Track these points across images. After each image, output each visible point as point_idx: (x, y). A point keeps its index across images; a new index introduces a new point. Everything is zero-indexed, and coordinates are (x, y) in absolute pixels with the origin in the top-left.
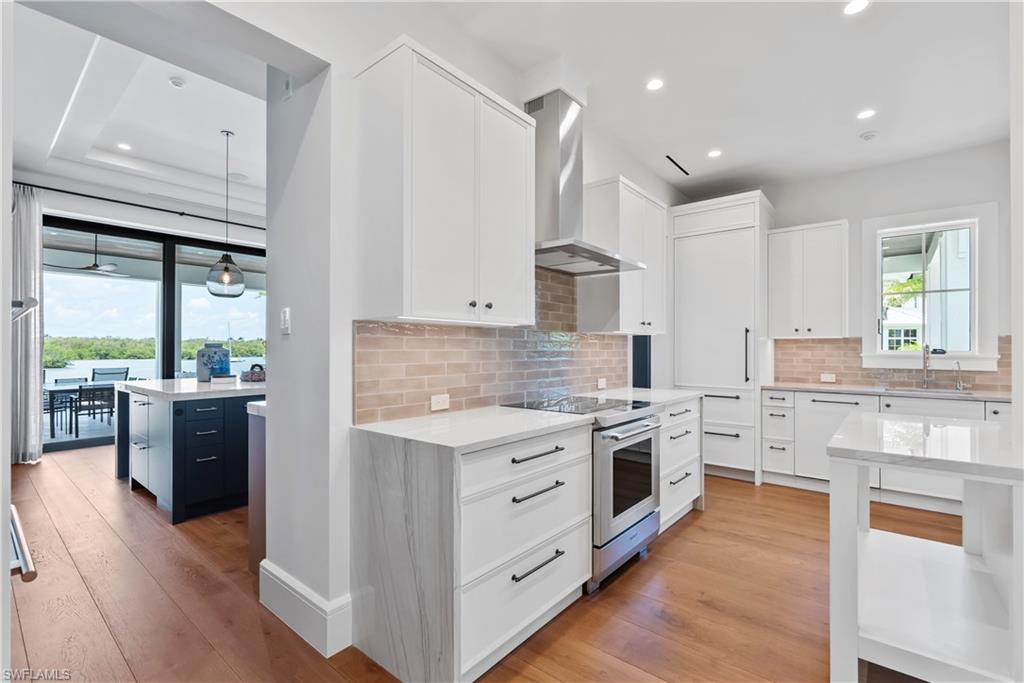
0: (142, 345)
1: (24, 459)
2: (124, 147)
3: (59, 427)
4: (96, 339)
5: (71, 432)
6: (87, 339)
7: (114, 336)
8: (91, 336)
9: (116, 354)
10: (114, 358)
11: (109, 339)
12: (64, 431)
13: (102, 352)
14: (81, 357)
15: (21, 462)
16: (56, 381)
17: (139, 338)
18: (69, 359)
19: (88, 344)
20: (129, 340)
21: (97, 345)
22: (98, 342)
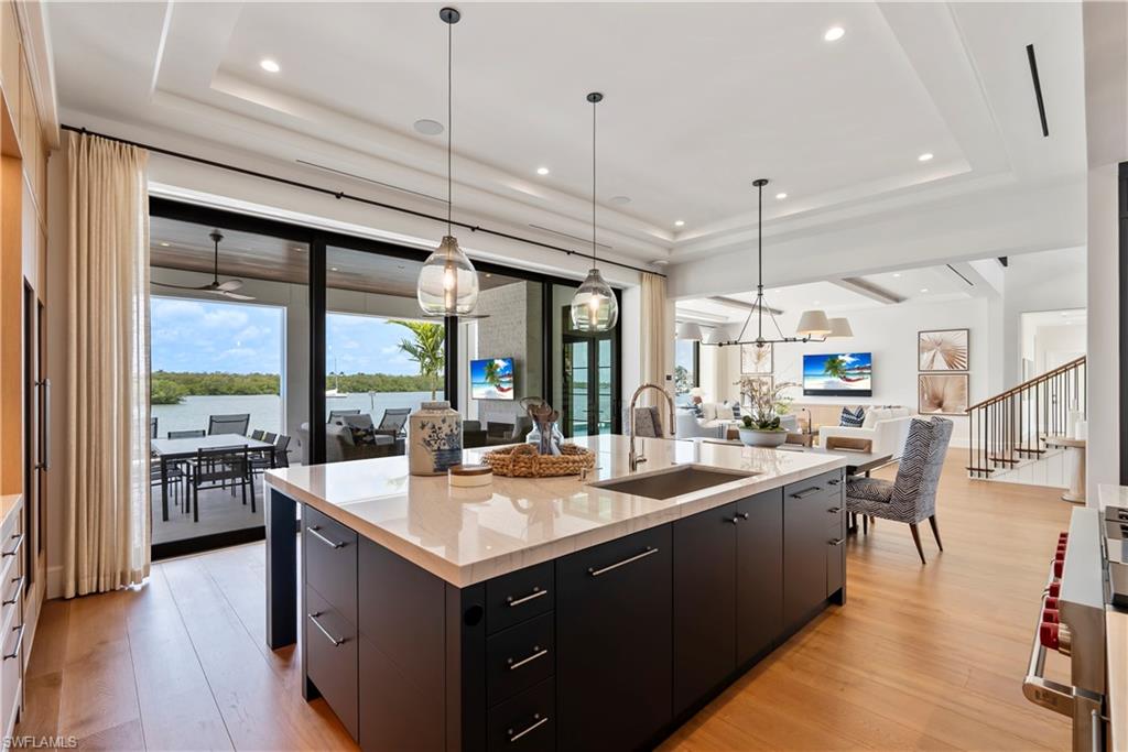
0: (249, 380)
1: (123, 582)
2: (270, 66)
3: (174, 498)
4: (205, 374)
5: (188, 511)
6: (198, 375)
7: (223, 372)
8: (201, 372)
9: (224, 390)
10: (223, 394)
11: (217, 374)
12: (179, 507)
13: (212, 387)
14: (193, 393)
15: (118, 586)
16: (169, 434)
17: (245, 374)
18: (181, 394)
19: (198, 379)
20: (236, 375)
21: (206, 381)
22: (207, 378)
